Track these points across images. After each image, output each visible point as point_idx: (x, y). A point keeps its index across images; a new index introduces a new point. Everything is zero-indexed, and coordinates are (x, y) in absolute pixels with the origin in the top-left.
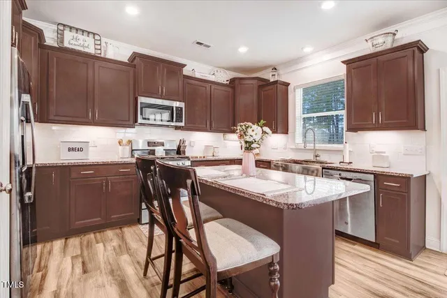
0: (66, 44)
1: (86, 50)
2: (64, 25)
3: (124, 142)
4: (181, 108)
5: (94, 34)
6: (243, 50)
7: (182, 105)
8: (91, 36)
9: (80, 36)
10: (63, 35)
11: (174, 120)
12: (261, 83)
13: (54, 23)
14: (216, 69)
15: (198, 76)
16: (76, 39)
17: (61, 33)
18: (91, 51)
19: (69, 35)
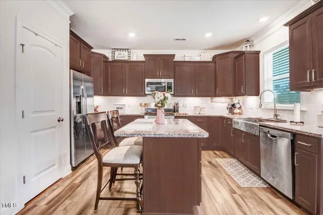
0: (116, 58)
1: (124, 59)
2: (115, 49)
3: (143, 104)
4: (171, 83)
5: (128, 49)
6: (208, 35)
7: (172, 81)
8: (127, 50)
9: (122, 52)
10: (114, 54)
11: (166, 90)
12: (236, 55)
13: (111, 49)
14: (202, 51)
15: (187, 59)
16: (120, 54)
17: (113, 53)
18: (126, 58)
19: (117, 53)
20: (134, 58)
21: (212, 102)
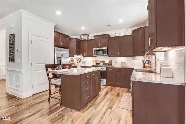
0: (82, 39)
3: (94, 61)
4: (106, 49)
8: (87, 35)
11: (103, 53)
14: (127, 29)
15: (117, 35)
16: (84, 37)
17: (81, 37)
18: (87, 39)
19: (83, 36)
20: (90, 38)
21: (133, 60)
